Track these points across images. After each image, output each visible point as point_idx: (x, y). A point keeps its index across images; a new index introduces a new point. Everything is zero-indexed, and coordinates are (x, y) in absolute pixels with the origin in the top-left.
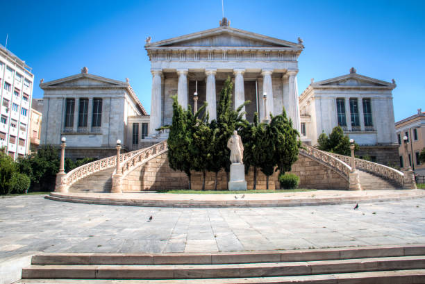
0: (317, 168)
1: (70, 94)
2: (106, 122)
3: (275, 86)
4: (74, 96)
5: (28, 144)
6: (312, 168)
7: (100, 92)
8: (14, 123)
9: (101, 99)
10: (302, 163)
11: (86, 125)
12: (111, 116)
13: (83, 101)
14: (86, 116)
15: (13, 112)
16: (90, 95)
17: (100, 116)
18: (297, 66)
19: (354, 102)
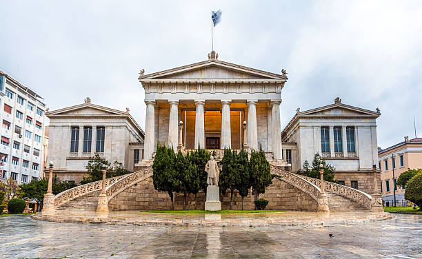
0: (291, 190)
1: (75, 122)
2: (107, 148)
3: (259, 116)
4: (79, 125)
5: (41, 168)
6: (287, 191)
7: (103, 121)
8: (27, 149)
9: (104, 127)
10: (279, 186)
11: (90, 151)
12: (113, 143)
13: (88, 129)
14: (90, 143)
15: (26, 139)
16: (94, 123)
17: (103, 143)
18: (280, 97)
19: (338, 130)
